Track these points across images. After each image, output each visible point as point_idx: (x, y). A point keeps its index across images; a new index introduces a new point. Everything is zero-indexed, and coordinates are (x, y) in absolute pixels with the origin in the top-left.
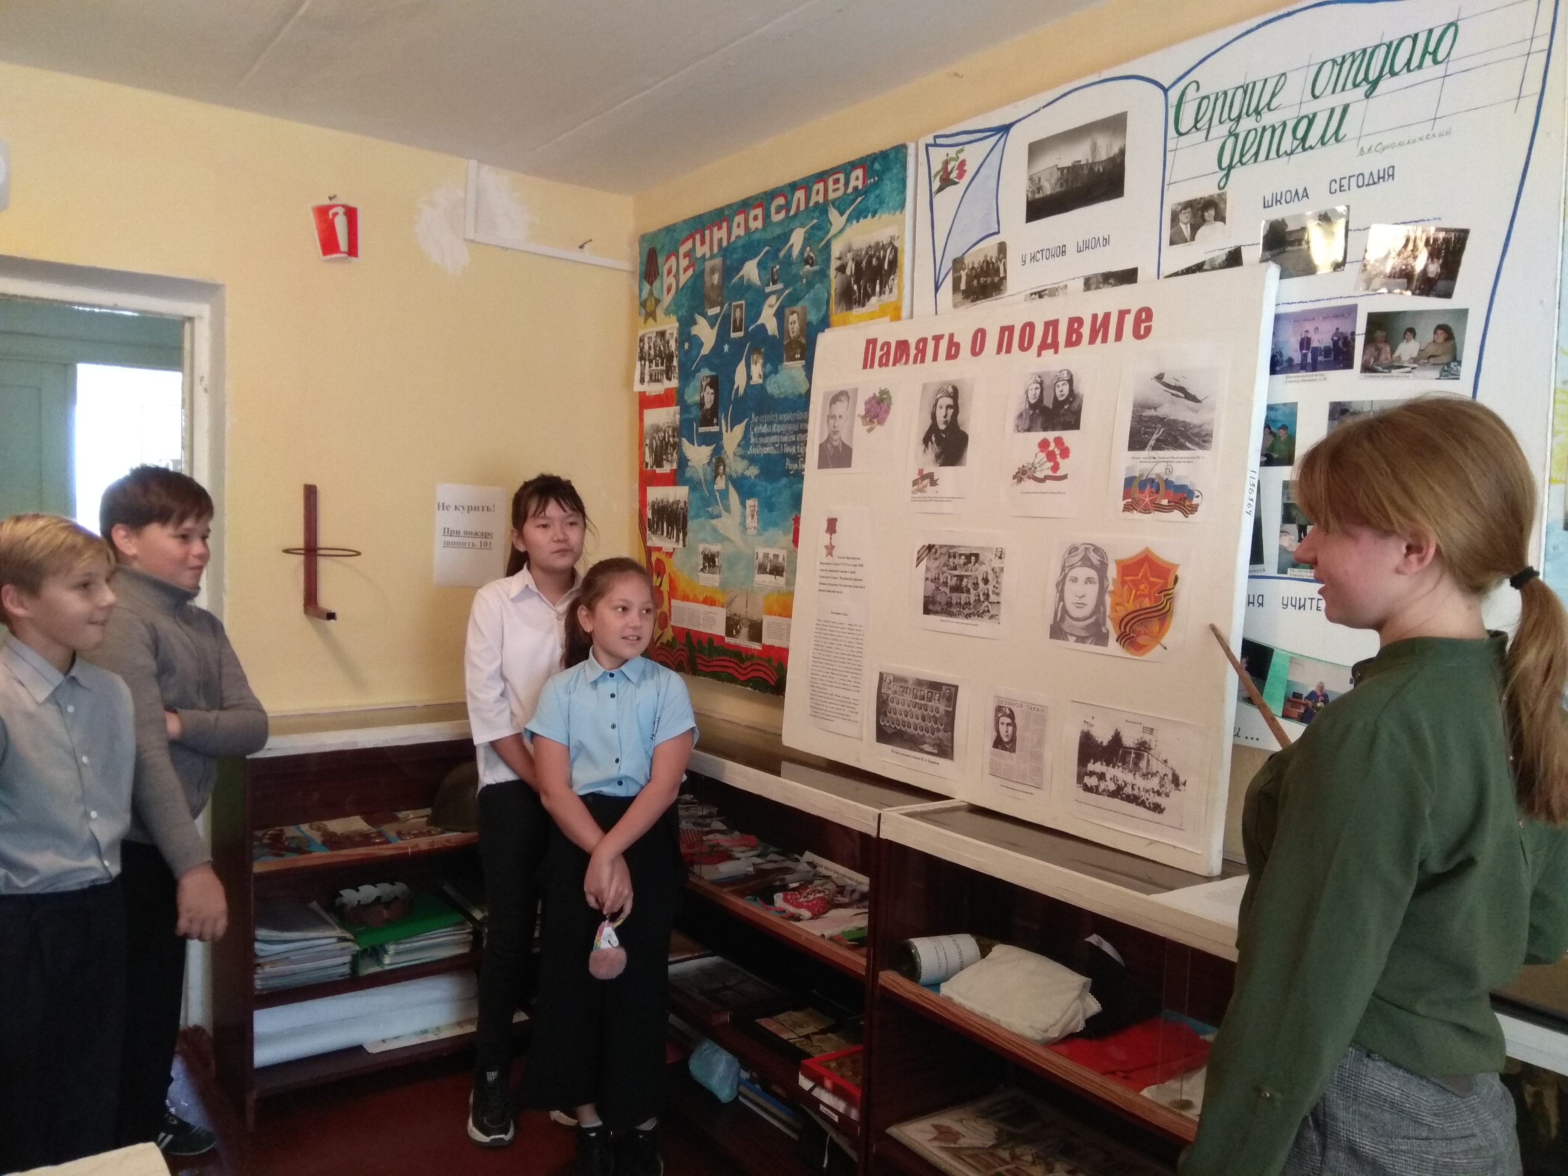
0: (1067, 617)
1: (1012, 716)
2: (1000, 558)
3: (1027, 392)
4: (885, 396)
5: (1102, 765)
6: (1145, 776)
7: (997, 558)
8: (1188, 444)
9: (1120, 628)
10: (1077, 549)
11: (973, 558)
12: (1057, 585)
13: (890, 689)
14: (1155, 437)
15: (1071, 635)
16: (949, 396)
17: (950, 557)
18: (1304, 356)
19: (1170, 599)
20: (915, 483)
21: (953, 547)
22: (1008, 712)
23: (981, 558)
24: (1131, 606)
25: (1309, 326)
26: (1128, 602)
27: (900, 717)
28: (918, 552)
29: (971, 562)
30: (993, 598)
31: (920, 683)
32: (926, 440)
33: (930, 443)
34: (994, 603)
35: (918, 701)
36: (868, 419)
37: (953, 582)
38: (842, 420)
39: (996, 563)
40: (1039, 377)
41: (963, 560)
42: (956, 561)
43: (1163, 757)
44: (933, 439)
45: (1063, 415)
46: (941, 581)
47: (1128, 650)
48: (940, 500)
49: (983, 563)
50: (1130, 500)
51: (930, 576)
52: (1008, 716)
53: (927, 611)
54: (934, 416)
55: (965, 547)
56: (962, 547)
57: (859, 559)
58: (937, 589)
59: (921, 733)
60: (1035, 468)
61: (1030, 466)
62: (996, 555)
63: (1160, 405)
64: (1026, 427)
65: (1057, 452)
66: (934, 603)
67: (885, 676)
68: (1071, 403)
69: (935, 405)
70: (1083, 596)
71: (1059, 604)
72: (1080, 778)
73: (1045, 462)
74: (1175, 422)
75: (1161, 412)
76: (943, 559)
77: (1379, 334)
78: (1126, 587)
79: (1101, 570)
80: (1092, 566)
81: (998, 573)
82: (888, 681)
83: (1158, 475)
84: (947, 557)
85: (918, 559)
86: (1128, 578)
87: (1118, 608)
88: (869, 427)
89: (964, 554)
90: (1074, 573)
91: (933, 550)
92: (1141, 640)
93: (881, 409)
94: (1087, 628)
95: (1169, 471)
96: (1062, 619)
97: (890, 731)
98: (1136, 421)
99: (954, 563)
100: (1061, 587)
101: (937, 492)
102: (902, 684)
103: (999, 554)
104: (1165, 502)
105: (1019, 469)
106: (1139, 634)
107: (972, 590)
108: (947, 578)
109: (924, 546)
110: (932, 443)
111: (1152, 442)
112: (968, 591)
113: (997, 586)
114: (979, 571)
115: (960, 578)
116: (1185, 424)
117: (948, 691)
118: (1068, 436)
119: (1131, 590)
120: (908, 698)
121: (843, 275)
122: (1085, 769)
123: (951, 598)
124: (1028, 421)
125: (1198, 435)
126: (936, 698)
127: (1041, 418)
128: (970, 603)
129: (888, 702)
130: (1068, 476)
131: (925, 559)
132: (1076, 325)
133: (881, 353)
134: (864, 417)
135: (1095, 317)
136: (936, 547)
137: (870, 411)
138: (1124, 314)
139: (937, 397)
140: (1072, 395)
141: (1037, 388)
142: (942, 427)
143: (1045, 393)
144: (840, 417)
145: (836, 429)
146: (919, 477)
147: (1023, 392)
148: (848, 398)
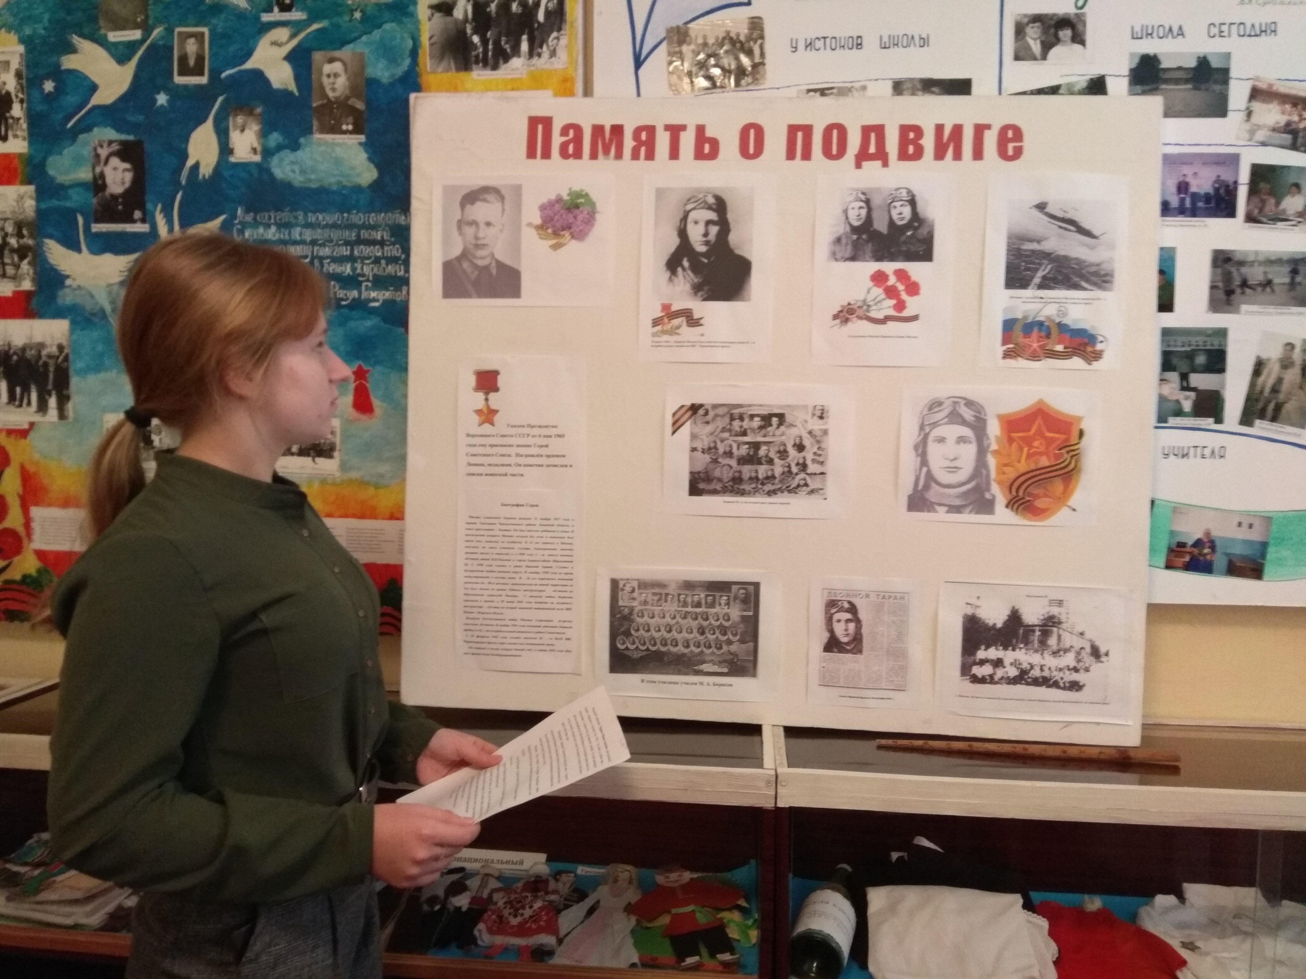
0: (934, 485)
1: (853, 609)
3: (845, 212)
4: (582, 200)
5: (997, 649)
6: (1055, 653)
7: (816, 418)
8: (1084, 284)
9: (1010, 492)
10: (940, 404)
11: (775, 420)
12: (916, 447)
13: (634, 599)
14: (1040, 274)
15: (940, 505)
16: (710, 208)
17: (732, 419)
18: (1182, 201)
19: (1076, 455)
20: (656, 322)
21: (740, 406)
22: (846, 605)
23: (789, 419)
24: (1023, 467)
25: (1188, 170)
26: (1019, 462)
27: (656, 635)
28: (674, 415)
29: (771, 425)
30: (813, 468)
31: (689, 586)
32: (673, 264)
33: (679, 270)
34: (815, 474)
35: (689, 609)
36: (550, 231)
37: (744, 450)
38: (492, 231)
39: (816, 425)
40: (863, 193)
41: (757, 422)
42: (746, 424)
43: (1079, 629)
44: (686, 263)
45: (905, 243)
46: (721, 450)
47: (1025, 517)
48: (711, 345)
49: (792, 425)
50: (1011, 346)
51: (699, 445)
52: (847, 611)
53: (694, 490)
54: (683, 233)
55: (760, 406)
56: (754, 405)
57: (556, 427)
58: (715, 461)
59: (697, 650)
60: (869, 306)
61: (860, 304)
62: (814, 415)
63: (1046, 239)
64: (848, 254)
65: (901, 287)
66: (708, 479)
67: (621, 585)
68: (916, 229)
69: (685, 218)
70: (955, 459)
71: (921, 469)
72: (965, 670)
73: (884, 299)
74: (1066, 258)
75: (1047, 246)
76: (721, 423)
77: (1262, 185)
78: (1015, 445)
79: (978, 426)
80: (964, 423)
81: (819, 438)
82: (628, 588)
83: (1048, 318)
84: (727, 420)
85: (674, 424)
86: (1015, 435)
87: (1006, 469)
88: (554, 242)
89: (758, 415)
90: (938, 432)
91: (701, 412)
92: (1040, 503)
93: (575, 217)
94: (965, 495)
95: (1062, 313)
96: (927, 487)
97: (636, 655)
98: (1013, 255)
99: (741, 427)
100: (921, 449)
101: (702, 335)
102: (656, 590)
103: (818, 413)
104: (1060, 348)
105: (842, 306)
106: (1037, 497)
107: (776, 461)
108: (731, 446)
109: (682, 406)
110: (684, 269)
111: (1037, 280)
112: (770, 462)
113: (819, 452)
114: (788, 436)
115: (756, 446)
116: (1079, 261)
117: (742, 591)
118: (915, 269)
119: (1021, 449)
120: (671, 607)
121: (449, 19)
122: (972, 658)
123: (740, 472)
124: (849, 248)
125: (1096, 274)
126: (723, 602)
127: (870, 245)
128: (773, 477)
129: (632, 617)
130: (921, 317)
131: (688, 424)
132: (912, 135)
133: (564, 139)
134: (541, 228)
135: (939, 128)
136: (706, 407)
137: (552, 220)
138: (980, 130)
139: (689, 207)
140: (916, 218)
141: (861, 208)
142: (701, 248)
143: (875, 215)
144: (488, 224)
145: (481, 242)
146: (663, 314)
147: (838, 211)
148: (502, 198)
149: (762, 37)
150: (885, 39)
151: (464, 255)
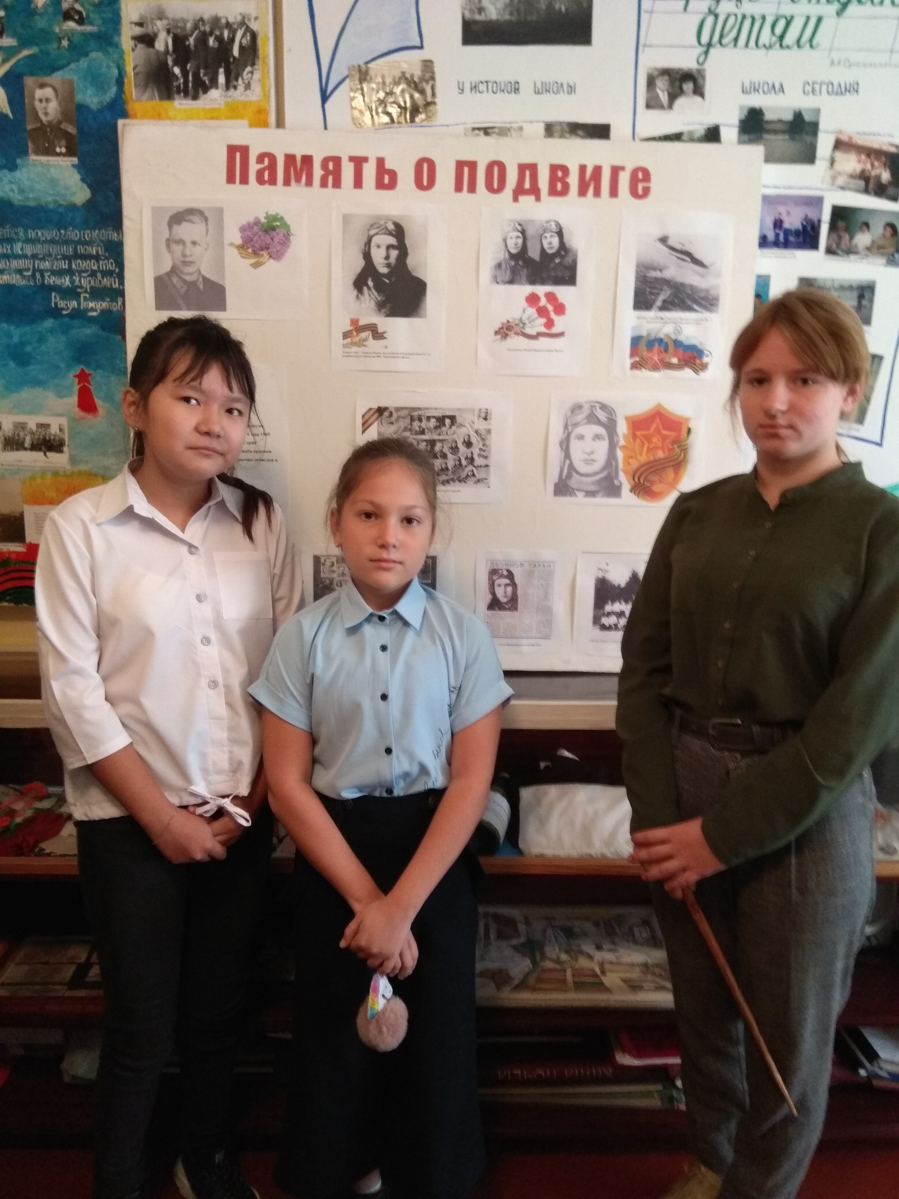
0: (575, 474)
1: (510, 576)
2: (485, 419)
3: (505, 240)
4: (277, 224)
5: (622, 603)
8: (695, 307)
9: (634, 479)
10: (580, 407)
12: (561, 444)
14: (661, 298)
15: (579, 490)
16: (390, 233)
17: (412, 420)
18: (777, 235)
19: (684, 450)
20: (346, 335)
21: (419, 409)
22: (505, 573)
23: (459, 420)
24: (644, 458)
26: (641, 455)
28: (363, 416)
29: (444, 425)
30: (478, 461)
32: (359, 284)
33: (365, 288)
34: (481, 466)
38: (198, 250)
39: (481, 425)
40: (520, 225)
41: (433, 423)
42: (424, 424)
44: (370, 283)
45: (554, 269)
47: (644, 499)
48: (394, 356)
50: (637, 359)
52: (506, 577)
54: (367, 256)
55: (436, 409)
60: (524, 324)
61: (516, 321)
62: (479, 416)
63: (666, 267)
64: (507, 277)
65: (550, 308)
67: (322, 560)
68: (562, 257)
69: (369, 242)
70: (592, 453)
71: (564, 462)
72: (596, 620)
73: (537, 318)
74: (682, 285)
75: (668, 274)
76: (403, 423)
77: (840, 224)
78: (638, 441)
79: (610, 426)
80: (599, 423)
81: (484, 435)
82: (328, 563)
83: (667, 335)
84: (408, 421)
85: (363, 424)
86: (638, 433)
87: (631, 461)
88: (254, 261)
89: (434, 417)
90: (579, 431)
91: (386, 414)
92: (656, 488)
94: (599, 482)
95: (678, 331)
96: (569, 476)
98: (640, 282)
99: (420, 427)
100: (565, 446)
101: (386, 347)
103: (483, 415)
104: (675, 361)
105: (503, 324)
106: (653, 482)
110: (369, 288)
111: (659, 303)
114: (459, 434)
115: (432, 443)
116: (692, 287)
118: (563, 292)
119: (643, 443)
121: (151, 50)
124: (508, 272)
125: (706, 298)
127: (525, 271)
128: (447, 469)
130: (566, 334)
131: (375, 425)
132: (560, 174)
133: (260, 166)
134: (241, 248)
135: (583, 169)
136: (391, 409)
137: (252, 240)
138: (616, 171)
139: (373, 232)
140: (564, 249)
141: (518, 237)
142: (383, 270)
143: (529, 244)
144: (194, 243)
145: (187, 259)
146: (352, 328)
147: (499, 239)
148: (206, 220)
149: (433, 78)
150: (539, 85)
151: (174, 270)
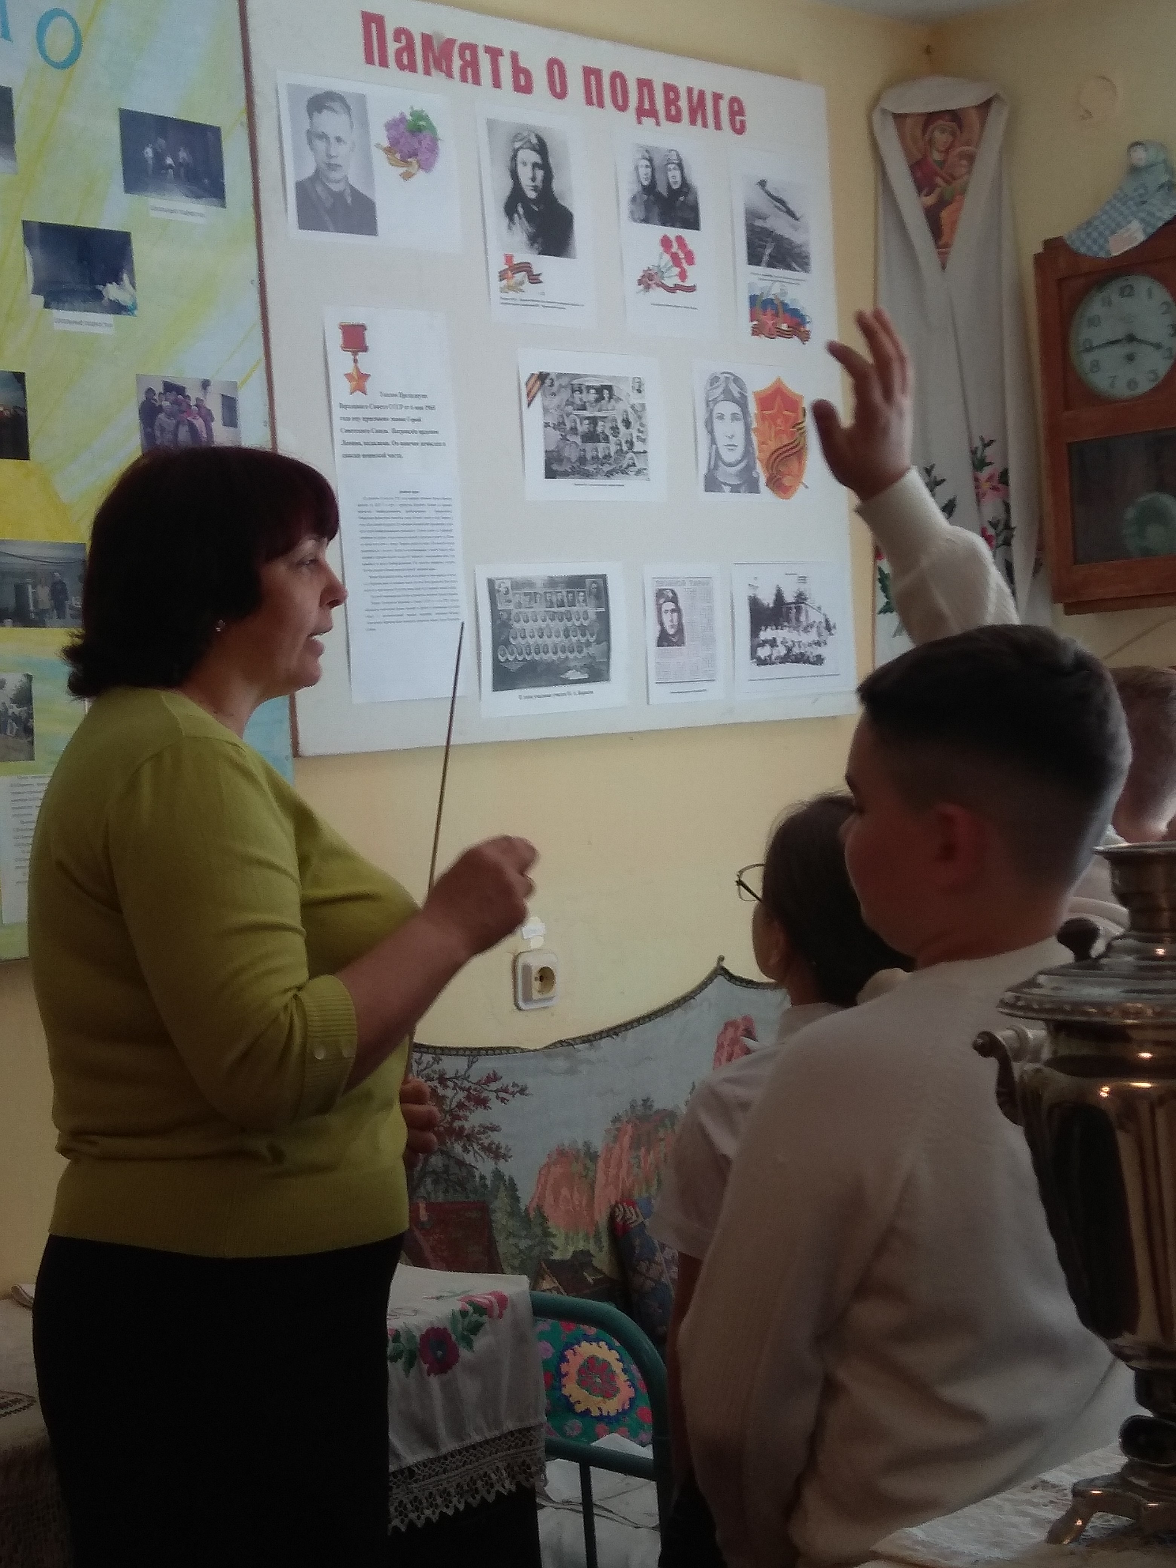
0: (720, 463)
1: (675, 598)
2: (639, 391)
3: (636, 169)
4: (424, 123)
6: (805, 629)
7: (635, 392)
9: (768, 470)
10: (717, 379)
11: (606, 393)
12: (706, 424)
13: (510, 601)
15: (725, 484)
16: (534, 149)
19: (803, 434)
20: (502, 276)
21: (578, 376)
22: (670, 594)
23: (616, 392)
24: (773, 445)
26: (771, 440)
27: (531, 641)
28: (527, 384)
29: (603, 398)
30: (638, 446)
31: (552, 582)
32: (510, 210)
33: (516, 216)
34: (640, 453)
35: (555, 609)
36: (398, 156)
37: (584, 427)
38: (342, 146)
40: (647, 151)
41: (592, 396)
42: (584, 396)
43: (817, 604)
44: (521, 210)
45: (680, 208)
46: (568, 427)
47: (778, 496)
48: (549, 305)
49: (619, 399)
50: (755, 323)
51: (552, 421)
52: (671, 600)
54: (514, 175)
56: (589, 376)
57: (425, 396)
58: (564, 438)
59: (563, 656)
60: (662, 273)
61: (656, 270)
62: (634, 388)
64: (642, 215)
65: (682, 255)
66: (560, 460)
68: (686, 195)
71: (711, 447)
73: (671, 267)
76: (565, 395)
78: (766, 423)
81: (639, 413)
82: (503, 590)
83: (776, 296)
84: (570, 391)
85: (528, 395)
86: (766, 413)
87: (763, 447)
88: (403, 170)
89: (593, 387)
90: (718, 409)
91: (548, 382)
92: (786, 481)
93: (418, 143)
94: (740, 473)
95: (785, 294)
97: (514, 668)
99: (581, 400)
100: (710, 426)
101: (543, 294)
102: (527, 590)
103: (637, 386)
104: (784, 327)
105: (644, 271)
106: (784, 475)
107: (611, 437)
108: (575, 421)
109: (532, 375)
110: (520, 217)
112: (606, 439)
113: (642, 429)
114: (617, 411)
115: (594, 421)
119: (771, 427)
120: (540, 608)
122: (757, 640)
123: (584, 450)
124: (642, 208)
126: (581, 599)
127: (657, 208)
128: (609, 456)
129: (511, 622)
130: (698, 288)
131: (539, 395)
132: (671, 95)
133: (398, 46)
134: (389, 151)
135: (689, 92)
136: (553, 376)
137: (398, 142)
138: (717, 97)
139: (517, 145)
140: (685, 184)
141: (647, 166)
142: (532, 195)
143: (657, 176)
144: (339, 140)
145: (333, 162)
146: (507, 267)
147: (631, 168)
148: (349, 109)
